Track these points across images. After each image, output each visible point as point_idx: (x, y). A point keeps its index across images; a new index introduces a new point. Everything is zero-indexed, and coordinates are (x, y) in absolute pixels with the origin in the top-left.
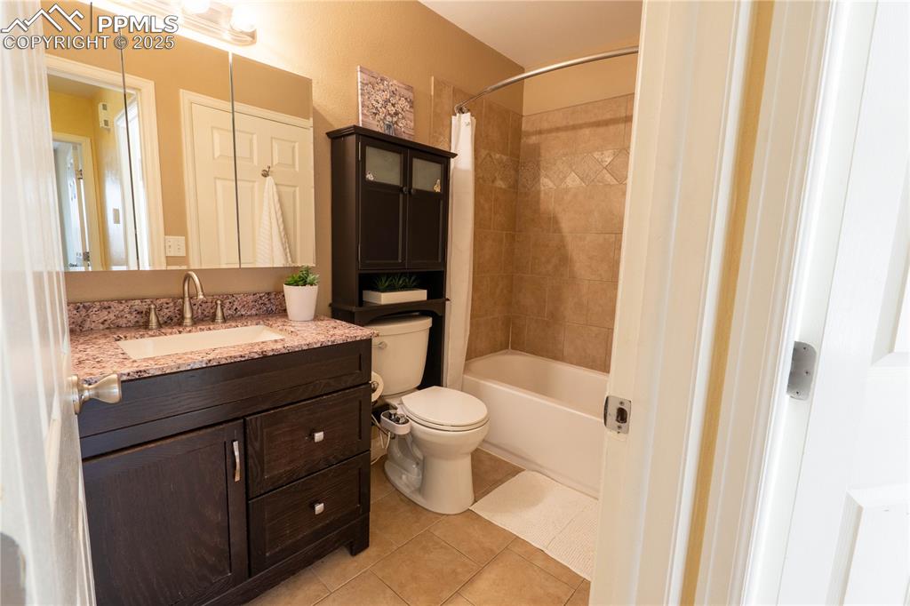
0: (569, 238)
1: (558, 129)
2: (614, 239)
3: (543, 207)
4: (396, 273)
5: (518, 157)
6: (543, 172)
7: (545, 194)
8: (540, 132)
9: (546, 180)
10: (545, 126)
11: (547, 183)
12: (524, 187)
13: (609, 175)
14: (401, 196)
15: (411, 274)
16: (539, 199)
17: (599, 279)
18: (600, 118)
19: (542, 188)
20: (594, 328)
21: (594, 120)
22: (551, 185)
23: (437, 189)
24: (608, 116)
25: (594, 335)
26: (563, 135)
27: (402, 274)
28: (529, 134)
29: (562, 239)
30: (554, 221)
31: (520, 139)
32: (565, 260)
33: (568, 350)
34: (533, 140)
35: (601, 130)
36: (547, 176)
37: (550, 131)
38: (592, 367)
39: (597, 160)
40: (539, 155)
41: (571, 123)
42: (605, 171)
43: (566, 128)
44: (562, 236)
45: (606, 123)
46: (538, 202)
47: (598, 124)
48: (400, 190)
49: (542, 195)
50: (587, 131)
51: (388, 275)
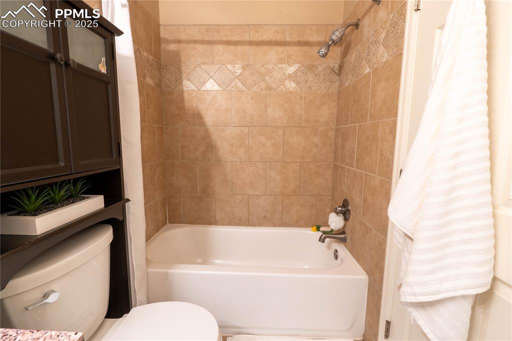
0: (212, 130)
1: (195, 42)
2: (248, 130)
3: (187, 104)
4: (56, 183)
5: (160, 60)
6: (184, 76)
7: (189, 94)
8: (179, 42)
9: (188, 83)
10: (183, 37)
11: (188, 86)
12: (168, 87)
13: (240, 83)
14: (53, 67)
15: (76, 181)
16: (183, 97)
17: (239, 160)
18: (230, 39)
19: (185, 89)
20: (239, 196)
21: (225, 39)
22: (193, 87)
23: (103, 69)
24: (236, 38)
25: (238, 201)
26: (200, 47)
27: (62, 182)
28: (168, 42)
29: (207, 131)
30: (198, 117)
31: (160, 45)
32: (210, 147)
33: (219, 215)
34: (173, 47)
35: (232, 48)
36: (189, 80)
37: (188, 42)
38: (239, 225)
39: (230, 71)
40: (180, 60)
41: (206, 39)
42: (237, 80)
43: (202, 42)
44: (207, 128)
45: (236, 43)
46: (182, 100)
47: (228, 43)
48: (52, 58)
49: (186, 95)
50: (220, 47)
51: (42, 189)
